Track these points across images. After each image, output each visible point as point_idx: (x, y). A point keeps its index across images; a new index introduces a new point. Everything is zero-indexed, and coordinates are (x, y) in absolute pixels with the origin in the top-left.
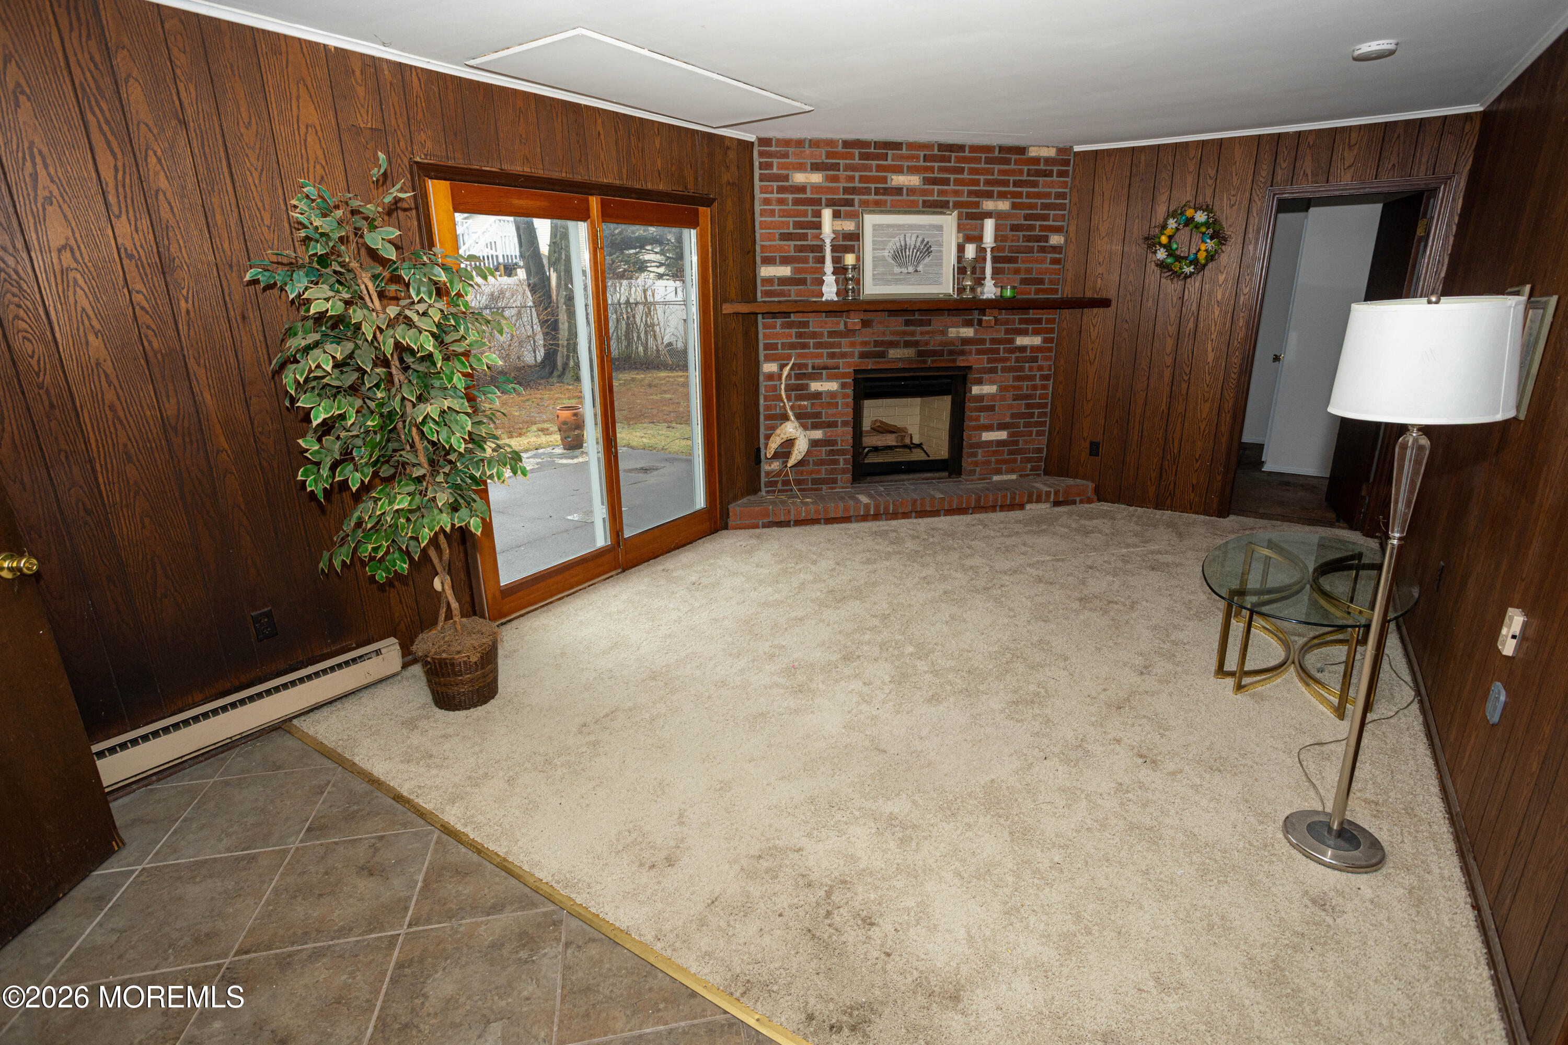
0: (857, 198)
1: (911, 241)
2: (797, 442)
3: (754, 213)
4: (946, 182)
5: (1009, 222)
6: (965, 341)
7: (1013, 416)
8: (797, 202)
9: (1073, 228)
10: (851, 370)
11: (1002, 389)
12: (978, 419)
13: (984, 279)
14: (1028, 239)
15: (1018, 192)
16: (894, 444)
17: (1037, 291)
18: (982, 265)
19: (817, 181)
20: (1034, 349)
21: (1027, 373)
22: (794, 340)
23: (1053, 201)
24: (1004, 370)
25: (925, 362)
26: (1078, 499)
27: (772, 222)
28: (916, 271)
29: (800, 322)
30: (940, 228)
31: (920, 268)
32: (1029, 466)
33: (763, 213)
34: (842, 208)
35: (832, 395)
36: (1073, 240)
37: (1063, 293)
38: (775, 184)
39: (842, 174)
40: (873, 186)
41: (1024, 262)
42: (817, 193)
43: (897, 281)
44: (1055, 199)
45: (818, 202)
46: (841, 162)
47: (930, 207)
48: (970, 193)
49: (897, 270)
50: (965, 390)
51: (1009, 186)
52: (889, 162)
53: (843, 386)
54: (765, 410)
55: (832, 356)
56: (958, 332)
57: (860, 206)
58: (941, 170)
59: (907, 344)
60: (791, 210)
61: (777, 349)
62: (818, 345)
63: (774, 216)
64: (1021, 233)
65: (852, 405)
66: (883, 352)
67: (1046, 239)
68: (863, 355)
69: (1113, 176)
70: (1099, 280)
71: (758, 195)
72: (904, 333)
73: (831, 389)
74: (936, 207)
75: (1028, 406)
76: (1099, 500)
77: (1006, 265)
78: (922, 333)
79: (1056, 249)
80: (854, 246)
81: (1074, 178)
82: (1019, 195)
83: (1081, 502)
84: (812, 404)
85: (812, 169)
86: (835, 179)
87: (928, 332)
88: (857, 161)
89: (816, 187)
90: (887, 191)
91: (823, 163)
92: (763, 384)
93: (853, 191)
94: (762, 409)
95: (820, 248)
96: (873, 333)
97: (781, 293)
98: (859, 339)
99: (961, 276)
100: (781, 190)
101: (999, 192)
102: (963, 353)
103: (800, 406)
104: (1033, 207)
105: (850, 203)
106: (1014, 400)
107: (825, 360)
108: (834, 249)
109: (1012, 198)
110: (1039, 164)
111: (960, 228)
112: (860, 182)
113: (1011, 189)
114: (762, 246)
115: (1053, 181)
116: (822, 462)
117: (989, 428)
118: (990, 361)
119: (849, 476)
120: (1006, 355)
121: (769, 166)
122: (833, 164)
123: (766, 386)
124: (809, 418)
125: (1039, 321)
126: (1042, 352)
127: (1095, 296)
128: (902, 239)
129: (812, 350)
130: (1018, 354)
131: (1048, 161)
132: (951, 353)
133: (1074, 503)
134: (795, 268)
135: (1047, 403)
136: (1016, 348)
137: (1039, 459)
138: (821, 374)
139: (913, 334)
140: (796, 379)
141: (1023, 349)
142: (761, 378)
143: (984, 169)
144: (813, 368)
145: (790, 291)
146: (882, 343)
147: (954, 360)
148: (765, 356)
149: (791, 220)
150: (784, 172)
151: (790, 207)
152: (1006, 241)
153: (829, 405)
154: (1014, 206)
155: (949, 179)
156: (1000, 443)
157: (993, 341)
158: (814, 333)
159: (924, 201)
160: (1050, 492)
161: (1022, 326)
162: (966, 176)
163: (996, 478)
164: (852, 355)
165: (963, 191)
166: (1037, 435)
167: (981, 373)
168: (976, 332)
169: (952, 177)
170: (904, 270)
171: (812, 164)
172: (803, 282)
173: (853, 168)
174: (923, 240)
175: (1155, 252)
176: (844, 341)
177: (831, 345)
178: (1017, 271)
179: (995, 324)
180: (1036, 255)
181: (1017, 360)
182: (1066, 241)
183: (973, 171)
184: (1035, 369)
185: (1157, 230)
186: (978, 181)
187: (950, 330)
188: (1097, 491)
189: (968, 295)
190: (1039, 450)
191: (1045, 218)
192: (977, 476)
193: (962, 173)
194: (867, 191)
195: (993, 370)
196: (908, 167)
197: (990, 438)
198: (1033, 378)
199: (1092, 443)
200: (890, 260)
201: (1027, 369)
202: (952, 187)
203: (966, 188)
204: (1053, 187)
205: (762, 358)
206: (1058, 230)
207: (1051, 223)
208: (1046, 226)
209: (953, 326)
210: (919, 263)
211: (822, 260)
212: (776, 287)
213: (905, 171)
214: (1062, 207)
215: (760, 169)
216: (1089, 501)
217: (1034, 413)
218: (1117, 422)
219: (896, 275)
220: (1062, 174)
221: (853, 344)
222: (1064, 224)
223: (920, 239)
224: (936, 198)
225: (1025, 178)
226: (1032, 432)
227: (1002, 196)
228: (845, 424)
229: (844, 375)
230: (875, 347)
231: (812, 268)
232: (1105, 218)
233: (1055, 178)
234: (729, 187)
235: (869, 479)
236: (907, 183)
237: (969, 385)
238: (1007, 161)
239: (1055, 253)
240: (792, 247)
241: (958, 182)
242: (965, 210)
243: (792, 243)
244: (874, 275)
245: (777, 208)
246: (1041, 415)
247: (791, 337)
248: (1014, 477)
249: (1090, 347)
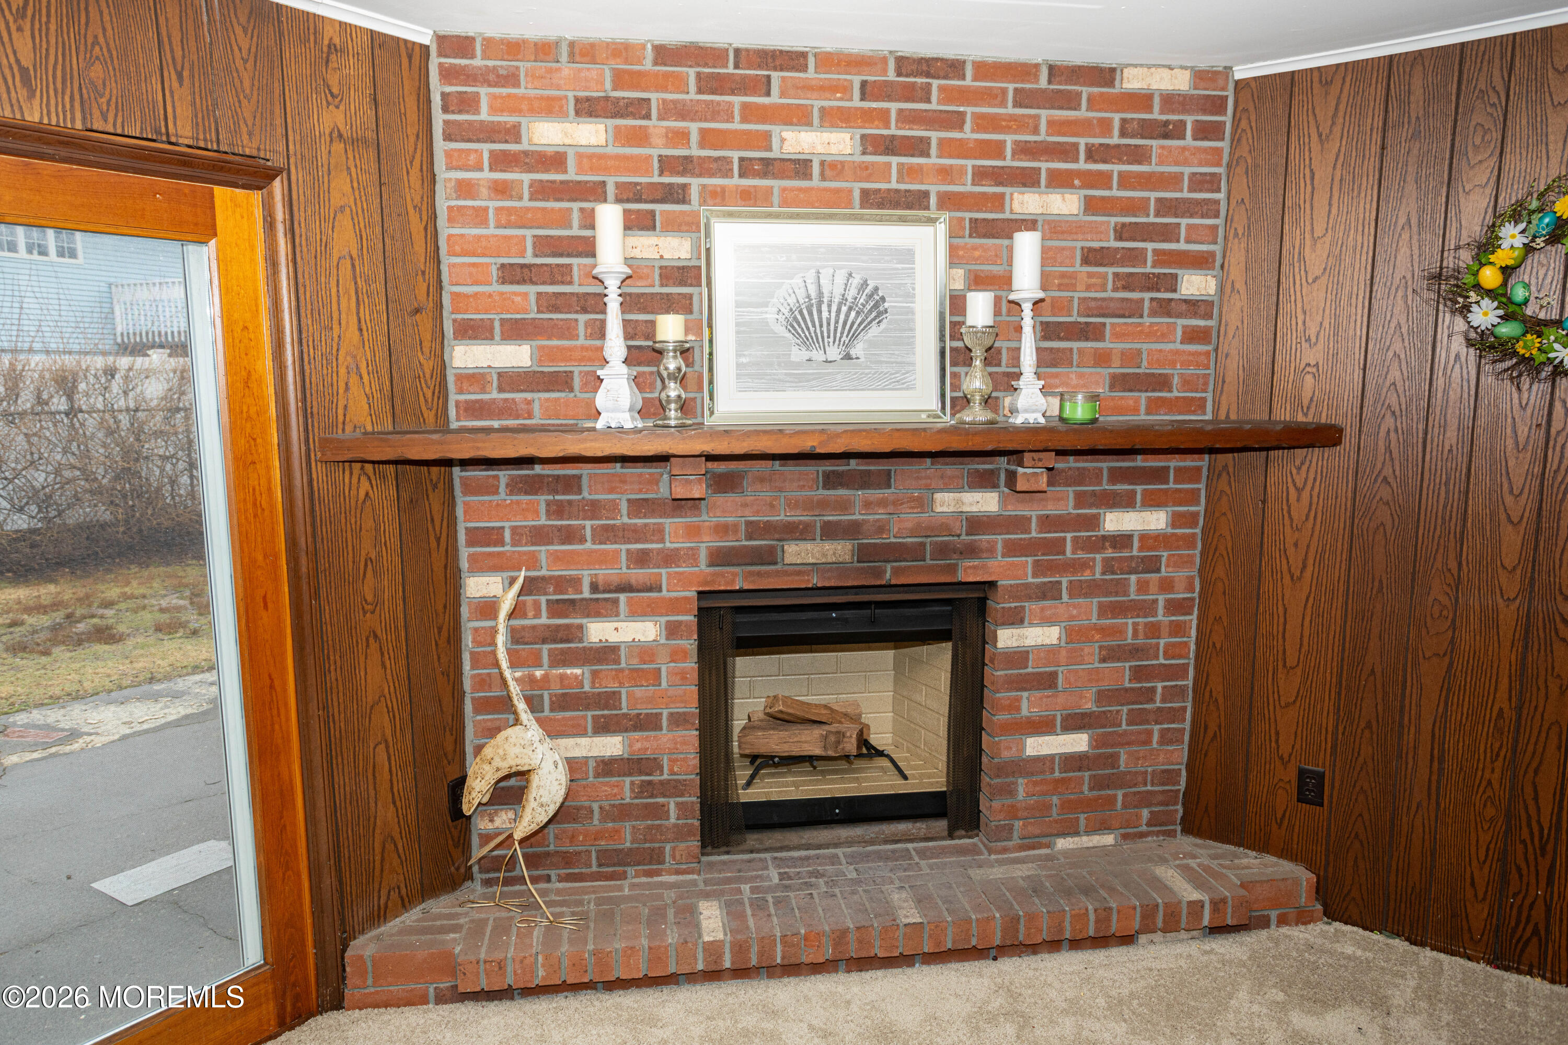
0: (695, 184)
1: (833, 287)
2: (535, 780)
3: (434, 217)
4: (919, 147)
5: (1079, 244)
6: (977, 523)
7: (1102, 696)
8: (541, 191)
9: (1237, 258)
10: (692, 594)
11: (1073, 635)
12: (1014, 706)
13: (1018, 375)
14: (1127, 283)
15: (1100, 173)
16: (818, 751)
17: (1154, 406)
18: (1013, 345)
19: (593, 141)
20: (1149, 539)
21: (1133, 597)
22: (543, 521)
23: (1186, 194)
24: (1077, 590)
25: (880, 573)
26: (1274, 914)
27: (479, 238)
28: (848, 357)
29: (557, 478)
30: (907, 256)
31: (858, 350)
32: (1145, 813)
33: (455, 215)
34: (658, 207)
35: (645, 652)
36: (1240, 285)
37: (1216, 411)
38: (486, 148)
39: (656, 125)
40: (735, 155)
41: (1119, 336)
42: (593, 169)
43: (799, 381)
44: (1191, 190)
45: (597, 192)
46: (654, 97)
47: (881, 206)
48: (981, 175)
49: (799, 354)
50: (983, 640)
51: (1076, 160)
52: (775, 98)
53: (672, 630)
54: (474, 690)
55: (641, 559)
56: (959, 502)
57: (703, 202)
58: (906, 118)
59: (830, 532)
60: (528, 209)
61: (502, 543)
62: (607, 534)
63: (484, 223)
64: (1110, 270)
65: (694, 676)
66: (772, 550)
67: (1172, 283)
68: (720, 558)
69: (1337, 130)
70: (1309, 379)
71: (445, 175)
72: (823, 504)
73: (639, 637)
74: (896, 205)
75: (1138, 673)
76: (1332, 914)
77: (1075, 345)
78: (867, 504)
79: (1194, 306)
80: (690, 296)
81: (1236, 142)
82: (1103, 180)
83: (1283, 921)
84: (595, 674)
85: (578, 113)
86: (640, 138)
87: (882, 503)
88: (693, 95)
89: (591, 156)
90: (768, 168)
91: (607, 98)
92: (470, 626)
93: (685, 165)
94: (467, 685)
95: (595, 303)
96: (745, 505)
97: (507, 410)
98: (707, 519)
99: (961, 370)
100: (501, 161)
101: (1052, 174)
102: (971, 551)
103: (562, 677)
104: (1139, 207)
105: (677, 195)
106: (1103, 660)
107: (622, 570)
108: (630, 302)
109: (1084, 186)
110: (1149, 108)
111: (955, 257)
112: (702, 145)
113: (1082, 165)
114: (455, 295)
115: (1184, 149)
116: (622, 812)
117: (1043, 727)
118: (1039, 569)
119: (694, 844)
120: (1081, 555)
121: (468, 103)
122: (631, 102)
123: (476, 630)
124: (587, 708)
125: (1160, 475)
126: (1168, 547)
127: (1301, 418)
128: (811, 280)
129: (588, 545)
130: (1109, 553)
131: (1171, 100)
132: (943, 550)
133: (1264, 923)
134: (541, 348)
135: (1185, 667)
136: (1104, 538)
137: (1170, 798)
138: (616, 602)
139: (844, 506)
140: (552, 614)
141: (1122, 540)
142: (465, 611)
143: (1013, 118)
144: (594, 588)
145: (529, 402)
146: (767, 529)
147: (953, 569)
148: (472, 558)
149: (529, 233)
150: (508, 119)
151: (526, 203)
152: (1072, 287)
153: (637, 676)
154: (1090, 206)
155: (926, 141)
156: (1072, 761)
157: (1047, 522)
158: (594, 504)
159: (865, 193)
160: (1201, 904)
161: (1118, 487)
162: (968, 133)
163: (1063, 844)
164: (692, 556)
165: (962, 170)
166: (1162, 742)
167: (1019, 599)
168: (1003, 501)
169: (935, 136)
170: (818, 356)
171: (577, 100)
172: (562, 382)
173: (683, 112)
174: (865, 284)
175: (1465, 310)
176: (668, 523)
177: (637, 534)
178: (1102, 359)
179: (1050, 484)
180: (1147, 320)
181: (1108, 567)
182: (1221, 288)
183: (985, 123)
184: (1153, 588)
185: (1466, 256)
186: (1001, 145)
187: (938, 496)
188: (1321, 891)
189: (976, 414)
190: (1169, 776)
191: (1168, 233)
192: (1016, 841)
193: (960, 126)
194: (721, 167)
195: (1049, 592)
196: (822, 110)
197: (1045, 751)
198: (1148, 608)
199: (1302, 774)
200: (781, 331)
201: (1133, 588)
202: (934, 160)
203: (969, 163)
204: (1186, 163)
205: (464, 564)
206: (1201, 262)
207: (1182, 246)
208: (1171, 253)
209: (946, 489)
210: (855, 337)
211: (600, 332)
212: (495, 395)
213: (816, 121)
214: (1210, 209)
215: (445, 109)
216: (1303, 918)
217: (1153, 690)
218: (1369, 725)
219: (798, 365)
220: (1205, 131)
221: (693, 532)
222: (1217, 248)
223: (856, 281)
224: (894, 185)
225: (1115, 140)
226: (1150, 733)
227: (1060, 181)
228: (678, 720)
229: (674, 606)
230: (749, 537)
231: (583, 348)
232: (1318, 232)
233: (1189, 141)
234: (338, 147)
235: (752, 839)
236: (820, 149)
237: (990, 626)
238: (1070, 101)
239: (1195, 315)
240: (533, 299)
241: (949, 148)
242: (968, 215)
243: (532, 290)
244: (739, 365)
245: (492, 205)
246: (1170, 694)
247: (537, 513)
248: (1108, 839)
249: (1290, 541)
